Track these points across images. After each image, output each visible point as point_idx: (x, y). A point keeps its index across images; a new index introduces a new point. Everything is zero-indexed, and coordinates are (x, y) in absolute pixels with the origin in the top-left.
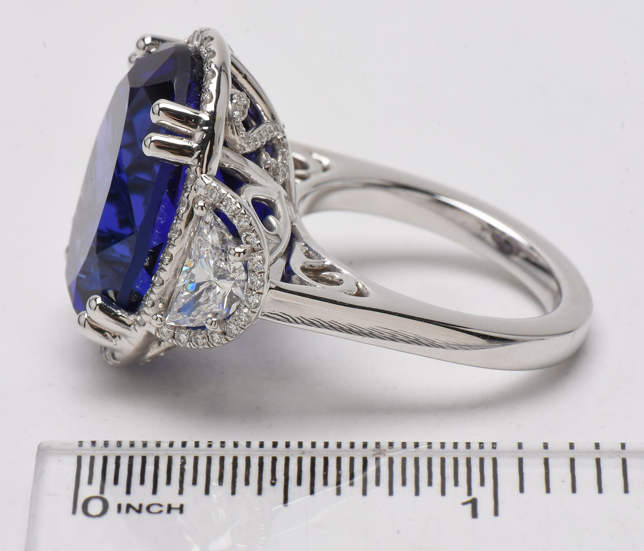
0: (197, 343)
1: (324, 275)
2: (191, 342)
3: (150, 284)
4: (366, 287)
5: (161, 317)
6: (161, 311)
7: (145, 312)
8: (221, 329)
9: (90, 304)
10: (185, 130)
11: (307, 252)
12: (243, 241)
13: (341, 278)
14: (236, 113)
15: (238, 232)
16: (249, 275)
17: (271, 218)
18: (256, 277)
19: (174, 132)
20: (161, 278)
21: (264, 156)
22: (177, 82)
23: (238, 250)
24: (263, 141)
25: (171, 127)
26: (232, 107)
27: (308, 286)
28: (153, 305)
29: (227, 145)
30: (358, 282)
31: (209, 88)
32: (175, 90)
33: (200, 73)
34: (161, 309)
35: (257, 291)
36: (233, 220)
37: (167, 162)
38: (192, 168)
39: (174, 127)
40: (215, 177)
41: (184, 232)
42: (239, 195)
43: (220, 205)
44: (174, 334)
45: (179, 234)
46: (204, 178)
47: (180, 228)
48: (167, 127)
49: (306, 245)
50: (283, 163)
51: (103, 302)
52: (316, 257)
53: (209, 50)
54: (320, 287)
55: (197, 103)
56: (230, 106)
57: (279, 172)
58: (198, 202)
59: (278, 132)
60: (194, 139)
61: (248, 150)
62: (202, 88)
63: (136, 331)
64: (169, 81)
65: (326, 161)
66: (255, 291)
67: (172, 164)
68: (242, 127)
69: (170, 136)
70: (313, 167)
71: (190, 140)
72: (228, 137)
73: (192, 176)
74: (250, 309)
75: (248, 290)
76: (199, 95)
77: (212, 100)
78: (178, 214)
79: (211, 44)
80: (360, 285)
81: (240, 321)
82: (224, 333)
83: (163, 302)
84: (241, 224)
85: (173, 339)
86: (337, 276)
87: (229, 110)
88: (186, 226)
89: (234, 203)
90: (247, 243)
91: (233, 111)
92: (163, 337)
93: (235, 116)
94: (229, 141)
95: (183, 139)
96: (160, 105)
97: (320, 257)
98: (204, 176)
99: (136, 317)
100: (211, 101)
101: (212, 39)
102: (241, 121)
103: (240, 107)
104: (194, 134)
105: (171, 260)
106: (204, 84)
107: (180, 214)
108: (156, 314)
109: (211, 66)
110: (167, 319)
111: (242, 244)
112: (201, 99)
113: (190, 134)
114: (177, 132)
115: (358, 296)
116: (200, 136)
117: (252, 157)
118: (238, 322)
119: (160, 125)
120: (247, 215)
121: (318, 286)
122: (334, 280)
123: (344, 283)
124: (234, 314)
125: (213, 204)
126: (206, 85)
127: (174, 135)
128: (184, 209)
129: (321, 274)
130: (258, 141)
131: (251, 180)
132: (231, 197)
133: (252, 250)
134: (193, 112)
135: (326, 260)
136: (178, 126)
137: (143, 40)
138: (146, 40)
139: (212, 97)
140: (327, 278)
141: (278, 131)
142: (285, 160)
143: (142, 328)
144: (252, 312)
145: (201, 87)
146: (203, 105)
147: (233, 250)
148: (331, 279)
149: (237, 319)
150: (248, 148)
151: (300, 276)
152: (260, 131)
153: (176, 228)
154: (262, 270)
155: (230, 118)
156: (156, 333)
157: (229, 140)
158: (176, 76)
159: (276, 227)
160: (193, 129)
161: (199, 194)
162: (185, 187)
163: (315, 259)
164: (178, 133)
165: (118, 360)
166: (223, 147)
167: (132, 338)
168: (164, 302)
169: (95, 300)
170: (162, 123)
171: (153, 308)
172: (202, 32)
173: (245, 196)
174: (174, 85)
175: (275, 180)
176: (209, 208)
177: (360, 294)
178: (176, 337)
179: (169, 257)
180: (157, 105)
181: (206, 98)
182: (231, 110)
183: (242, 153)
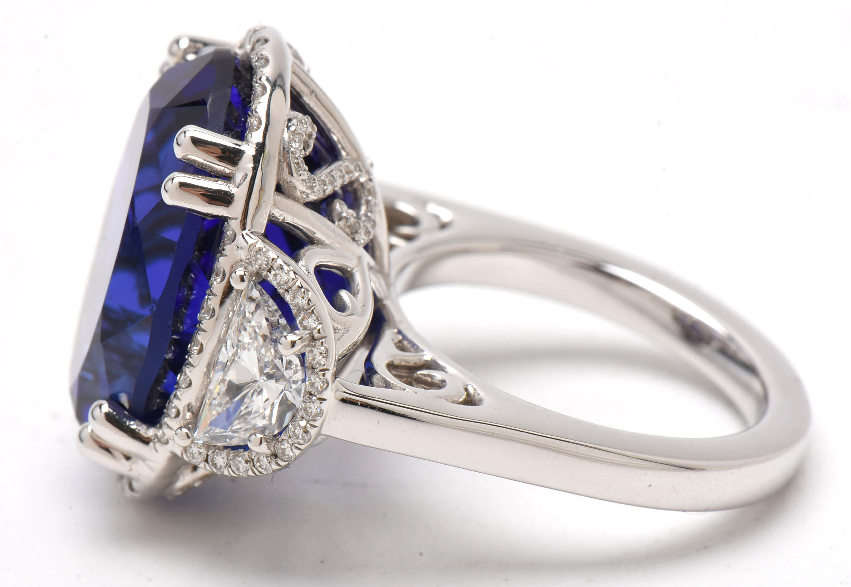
0: (238, 469)
1: (420, 374)
2: (230, 467)
3: (175, 385)
4: (479, 391)
5: (188, 432)
6: (188, 424)
7: (167, 425)
8: (269, 449)
9: (93, 414)
10: (222, 168)
11: (400, 342)
12: (299, 326)
13: (443, 378)
14: (295, 145)
15: (291, 312)
16: (307, 374)
17: (344, 294)
18: (317, 377)
19: (206, 171)
20: (188, 377)
21: (339, 206)
22: (213, 101)
23: (291, 337)
24: (336, 185)
25: (202, 164)
26: (289, 136)
27: (394, 389)
28: (178, 414)
29: (282, 190)
30: (468, 384)
31: (256, 110)
32: (208, 112)
33: (246, 89)
34: (189, 421)
35: (318, 397)
36: (285, 295)
37: (196, 214)
38: (230, 222)
39: (206, 164)
40: (262, 235)
41: (219, 313)
42: (297, 260)
43: (267, 274)
44: (207, 456)
45: (212, 315)
46: (246, 236)
47: (213, 307)
48: (197, 165)
49: (400, 332)
50: (366, 216)
51: (111, 409)
52: (412, 349)
53: (260, 56)
54: (410, 391)
55: (240, 130)
56: (286, 135)
57: (360, 228)
58: (236, 270)
59: (360, 173)
60: (233, 181)
61: (313, 197)
62: (248, 110)
63: (156, 451)
64: (201, 100)
65: (446, 216)
66: (315, 396)
67: (203, 216)
68: (303, 165)
69: (200, 176)
70: (426, 223)
71: (228, 183)
72: (283, 179)
73: (230, 233)
74: (308, 422)
75: (306, 395)
76: (243, 119)
77: (260, 126)
78: (211, 286)
79: (263, 48)
80: (471, 390)
81: (295, 438)
82: (275, 456)
83: (192, 411)
84: (296, 301)
85: (206, 463)
86: (438, 376)
87: (284, 140)
88: (222, 303)
89: (287, 271)
90: (305, 328)
91: (289, 142)
92: (192, 460)
93: (292, 149)
94: (285, 186)
95: (217, 181)
96: (186, 132)
97: (417, 349)
98: (247, 234)
99: (158, 432)
100: (258, 128)
101: (266, 41)
102: (302, 156)
103: (301, 138)
104: (234, 175)
105: (200, 351)
106: (251, 104)
107: (212, 286)
108: (180, 428)
109: (262, 80)
110: (195, 435)
111: (298, 329)
112: (247, 125)
113: (228, 173)
114: (211, 171)
115: (467, 405)
116: (242, 178)
117: (322, 207)
118: (293, 439)
119: (187, 162)
120: (304, 289)
121: (407, 390)
122: (434, 381)
123: (447, 385)
124: (287, 428)
125: (258, 273)
126: (254, 106)
127: (206, 176)
128: (219, 279)
129: (416, 374)
130: (327, 184)
131: (316, 240)
132: (283, 264)
133: (310, 338)
134: (234, 144)
135: (425, 353)
136: (211, 162)
137: (177, 42)
138: (180, 43)
139: (260, 122)
140: (425, 378)
141: (361, 171)
142: (371, 212)
143: (165, 446)
144: (312, 426)
145: (247, 107)
146: (247, 132)
147: (283, 337)
148: (429, 379)
149: (291, 436)
150: (312, 194)
151: (383, 376)
152: (332, 171)
153: (207, 306)
154: (325, 367)
155: (285, 151)
156: (182, 455)
157: (284, 183)
158: (211, 93)
159: (350, 306)
160: (232, 167)
161: (239, 259)
162: (220, 249)
163: (410, 351)
164: (213, 172)
165: (136, 492)
166: (276, 193)
167: (152, 461)
168: (194, 411)
169: (100, 406)
170: (189, 159)
171: (178, 419)
172: (255, 31)
173: (304, 262)
174: (208, 105)
175: (354, 239)
176: (252, 279)
177: (470, 401)
178: (209, 460)
179: (198, 348)
180: (183, 133)
181: (252, 124)
182: (287, 141)
183: (304, 202)
